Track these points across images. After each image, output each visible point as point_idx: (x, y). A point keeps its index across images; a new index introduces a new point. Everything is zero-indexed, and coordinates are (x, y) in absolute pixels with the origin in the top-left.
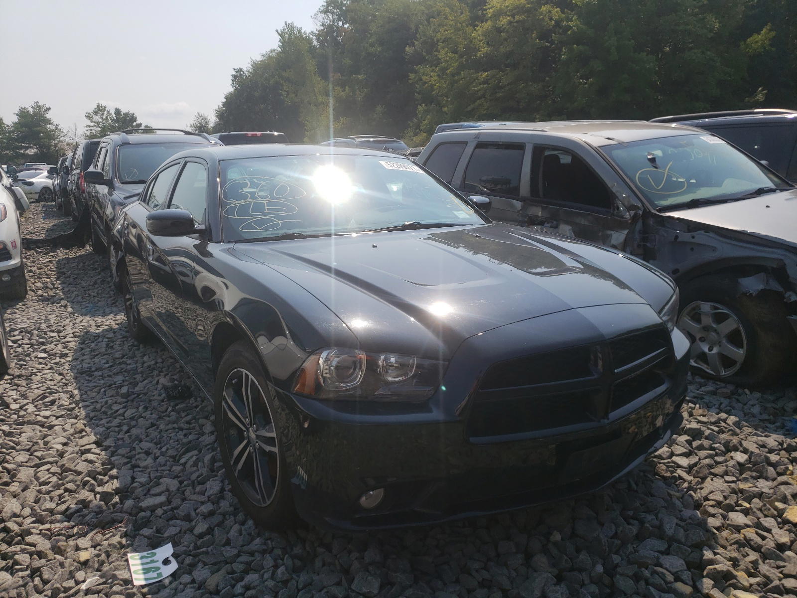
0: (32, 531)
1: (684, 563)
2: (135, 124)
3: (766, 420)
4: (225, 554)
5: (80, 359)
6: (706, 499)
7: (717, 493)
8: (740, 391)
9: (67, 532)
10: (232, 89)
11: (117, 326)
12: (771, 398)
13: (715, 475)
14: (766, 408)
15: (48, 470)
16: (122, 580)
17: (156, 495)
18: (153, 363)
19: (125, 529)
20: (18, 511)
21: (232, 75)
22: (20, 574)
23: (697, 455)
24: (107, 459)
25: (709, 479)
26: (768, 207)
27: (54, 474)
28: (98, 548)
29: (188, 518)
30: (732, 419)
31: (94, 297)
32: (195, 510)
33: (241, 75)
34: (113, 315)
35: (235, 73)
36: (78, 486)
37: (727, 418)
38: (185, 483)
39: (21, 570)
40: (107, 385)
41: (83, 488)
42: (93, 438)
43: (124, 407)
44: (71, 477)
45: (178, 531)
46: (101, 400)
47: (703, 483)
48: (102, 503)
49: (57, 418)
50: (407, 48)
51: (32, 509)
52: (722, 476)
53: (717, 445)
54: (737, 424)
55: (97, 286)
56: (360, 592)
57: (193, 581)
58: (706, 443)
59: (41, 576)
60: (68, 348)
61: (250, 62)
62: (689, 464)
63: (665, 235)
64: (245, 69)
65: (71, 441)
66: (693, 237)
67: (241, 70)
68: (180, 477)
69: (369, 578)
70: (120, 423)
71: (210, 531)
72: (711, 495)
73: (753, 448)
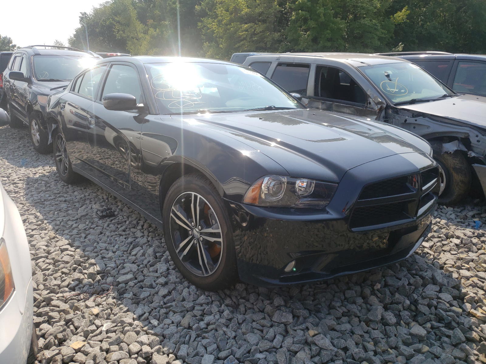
0: (53, 298)
1: (451, 296)
2: (11, 45)
3: (460, 222)
4: (186, 306)
5: (30, 194)
6: (445, 264)
7: (450, 260)
8: (441, 207)
9: (77, 298)
10: (79, 26)
11: (48, 174)
12: (459, 210)
13: (445, 251)
14: (457, 216)
15: (44, 262)
16: (128, 323)
17: (124, 274)
18: (83, 196)
19: (114, 295)
20: (36, 287)
21: (80, 17)
22: (58, 324)
23: (432, 240)
24: (83, 254)
25: (442, 253)
26: (454, 104)
27: (50, 264)
28: (101, 306)
29: (151, 286)
30: (443, 222)
31: (21, 155)
32: (155, 281)
33: (86, 17)
34: (41, 167)
35: (81, 16)
36: (70, 270)
37: (440, 221)
38: (141, 266)
39: (56, 322)
40: (58, 209)
41: (75, 272)
42: (67, 242)
43: (76, 223)
44: (62, 265)
45: (149, 294)
46: (58, 219)
47: (439, 255)
48: (90, 280)
49: (33, 230)
50: (196, 7)
51: (44, 285)
52: (449, 252)
53: (442, 235)
54: (446, 224)
55: (21, 149)
56: (280, 322)
57: (173, 323)
58: (436, 234)
59: (73, 324)
60: (19, 187)
62: (429, 246)
63: (399, 119)
64: (88, 13)
65: (50, 244)
66: (416, 120)
67: (85, 13)
68: (136, 263)
69: (284, 314)
70: (78, 232)
71: (170, 293)
72: (447, 261)
73: (462, 236)
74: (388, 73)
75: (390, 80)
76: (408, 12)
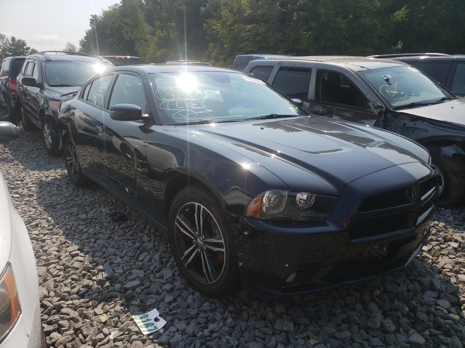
0: (63, 305)
1: (449, 303)
2: (25, 47)
3: (458, 224)
4: (190, 313)
5: (42, 198)
6: (443, 268)
7: (448, 264)
8: (440, 209)
9: (86, 305)
10: (90, 28)
11: (59, 177)
12: (457, 212)
13: (443, 255)
14: (456, 218)
15: (55, 267)
16: (135, 332)
17: (131, 280)
18: (93, 199)
19: (121, 302)
20: (46, 294)
21: (90, 19)
22: (68, 332)
23: (430, 244)
24: (92, 260)
25: (440, 257)
26: (452, 108)
27: (60, 270)
28: (109, 313)
29: (158, 293)
30: (441, 224)
31: (35, 158)
32: (161, 288)
33: (96, 19)
34: (53, 170)
35: (92, 18)
36: (79, 276)
37: (438, 224)
38: (148, 272)
39: (66, 330)
40: (69, 213)
41: (84, 278)
42: (77, 247)
43: (86, 227)
44: (72, 272)
45: (155, 301)
46: (69, 223)
47: (438, 259)
48: (100, 286)
49: (45, 235)
50: (202, 8)
51: (55, 292)
52: (447, 255)
53: (440, 239)
54: (444, 227)
55: (34, 152)
56: (281, 330)
57: (178, 330)
58: (434, 238)
59: (81, 333)
60: (32, 191)
61: (102, 11)
62: (428, 250)
63: (398, 123)
64: (98, 16)
65: (61, 249)
66: (415, 124)
67: (96, 16)
68: (143, 268)
69: (285, 322)
70: (87, 237)
71: (175, 300)
72: (445, 265)
73: (460, 239)
74: (387, 77)
75: (390, 85)
76: (408, 10)
